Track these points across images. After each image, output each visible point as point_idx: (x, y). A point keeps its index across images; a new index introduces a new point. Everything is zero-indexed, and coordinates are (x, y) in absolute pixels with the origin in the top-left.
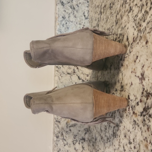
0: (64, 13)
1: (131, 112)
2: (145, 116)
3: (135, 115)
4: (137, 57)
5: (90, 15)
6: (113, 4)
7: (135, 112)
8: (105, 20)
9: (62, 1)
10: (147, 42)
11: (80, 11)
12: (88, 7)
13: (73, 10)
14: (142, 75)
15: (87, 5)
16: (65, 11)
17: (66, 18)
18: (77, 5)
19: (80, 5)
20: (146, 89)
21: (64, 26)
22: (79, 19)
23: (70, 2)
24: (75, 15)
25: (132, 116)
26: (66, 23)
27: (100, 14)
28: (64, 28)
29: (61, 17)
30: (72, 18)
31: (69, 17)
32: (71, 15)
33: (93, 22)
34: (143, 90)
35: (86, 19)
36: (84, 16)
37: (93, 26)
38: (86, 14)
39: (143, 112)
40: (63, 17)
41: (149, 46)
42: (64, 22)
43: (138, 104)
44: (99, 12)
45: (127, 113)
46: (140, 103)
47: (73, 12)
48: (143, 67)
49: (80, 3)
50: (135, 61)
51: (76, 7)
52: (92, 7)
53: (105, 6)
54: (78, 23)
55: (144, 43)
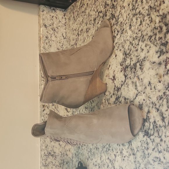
0: (47, 33)
1: (107, 103)
2: (117, 103)
3: (110, 105)
4: (110, 65)
5: (67, 36)
6: (89, 29)
7: (110, 103)
8: (82, 40)
9: (45, 24)
10: (116, 56)
11: (60, 32)
12: (65, 29)
13: (54, 31)
14: (114, 77)
15: (65, 28)
16: (48, 32)
17: (49, 38)
18: (57, 27)
19: (59, 28)
20: (116, 86)
21: (47, 44)
22: (59, 39)
23: (52, 25)
24: (55, 35)
25: (108, 106)
26: (49, 42)
27: (78, 36)
28: (47, 46)
29: (45, 37)
30: (53, 38)
31: (51, 37)
32: (53, 35)
33: (71, 41)
34: (115, 87)
35: (65, 38)
36: (62, 37)
37: (71, 44)
38: (64, 35)
39: (115, 101)
40: (46, 37)
41: (117, 58)
42: (47, 41)
43: (111, 97)
44: (76, 34)
45: (104, 105)
46: (113, 96)
47: (54, 33)
48: (114, 72)
49: (59, 26)
50: (108, 69)
51: (56, 29)
52: (69, 30)
53: (82, 30)
54: (58, 42)
55: (114, 56)
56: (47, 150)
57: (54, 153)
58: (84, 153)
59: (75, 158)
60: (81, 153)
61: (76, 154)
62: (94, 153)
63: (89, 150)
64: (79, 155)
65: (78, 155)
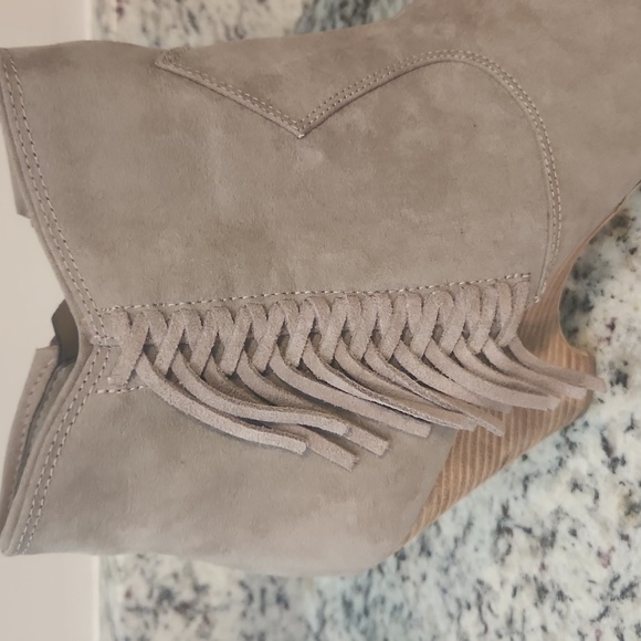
56: (148, 575)
57: (200, 589)
58: (422, 607)
59: (341, 626)
60: (389, 606)
61: (348, 605)
62: (510, 622)
63: (466, 592)
64: (376, 615)
65: (366, 612)
